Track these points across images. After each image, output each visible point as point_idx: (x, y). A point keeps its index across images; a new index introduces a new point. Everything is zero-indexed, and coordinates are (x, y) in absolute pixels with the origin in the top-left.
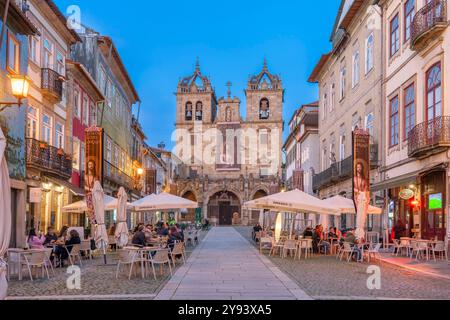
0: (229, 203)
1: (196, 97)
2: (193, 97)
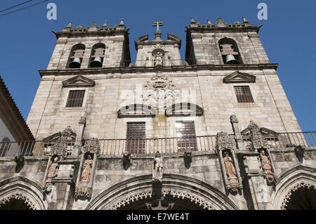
1: (96, 38)
2: (91, 38)
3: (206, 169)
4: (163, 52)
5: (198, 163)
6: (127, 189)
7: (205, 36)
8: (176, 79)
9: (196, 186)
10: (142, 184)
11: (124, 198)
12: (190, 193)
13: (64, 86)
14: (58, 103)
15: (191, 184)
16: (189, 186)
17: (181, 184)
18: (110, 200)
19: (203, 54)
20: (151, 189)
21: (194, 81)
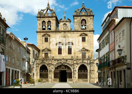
0: (66, 71)
1: (48, 18)
2: (46, 18)
3: (69, 62)
4: (66, 25)
7: (78, 18)
8: (69, 34)
12: (67, 65)
13: (43, 36)
14: (43, 41)
15: (67, 63)
19: (76, 26)
21: (73, 35)
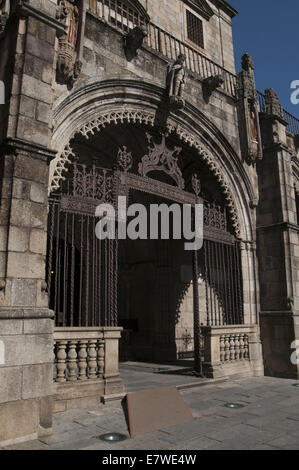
3: (224, 116)
5: (217, 102)
6: (124, 95)
9: (210, 133)
10: (145, 99)
11: (116, 109)
12: (199, 142)
15: (205, 129)
16: (201, 130)
17: (193, 123)
18: (97, 104)
20: (153, 113)
